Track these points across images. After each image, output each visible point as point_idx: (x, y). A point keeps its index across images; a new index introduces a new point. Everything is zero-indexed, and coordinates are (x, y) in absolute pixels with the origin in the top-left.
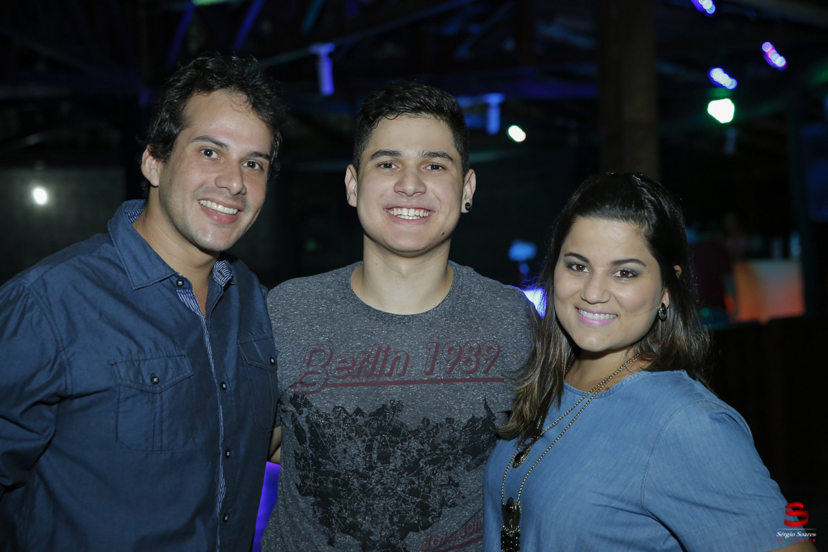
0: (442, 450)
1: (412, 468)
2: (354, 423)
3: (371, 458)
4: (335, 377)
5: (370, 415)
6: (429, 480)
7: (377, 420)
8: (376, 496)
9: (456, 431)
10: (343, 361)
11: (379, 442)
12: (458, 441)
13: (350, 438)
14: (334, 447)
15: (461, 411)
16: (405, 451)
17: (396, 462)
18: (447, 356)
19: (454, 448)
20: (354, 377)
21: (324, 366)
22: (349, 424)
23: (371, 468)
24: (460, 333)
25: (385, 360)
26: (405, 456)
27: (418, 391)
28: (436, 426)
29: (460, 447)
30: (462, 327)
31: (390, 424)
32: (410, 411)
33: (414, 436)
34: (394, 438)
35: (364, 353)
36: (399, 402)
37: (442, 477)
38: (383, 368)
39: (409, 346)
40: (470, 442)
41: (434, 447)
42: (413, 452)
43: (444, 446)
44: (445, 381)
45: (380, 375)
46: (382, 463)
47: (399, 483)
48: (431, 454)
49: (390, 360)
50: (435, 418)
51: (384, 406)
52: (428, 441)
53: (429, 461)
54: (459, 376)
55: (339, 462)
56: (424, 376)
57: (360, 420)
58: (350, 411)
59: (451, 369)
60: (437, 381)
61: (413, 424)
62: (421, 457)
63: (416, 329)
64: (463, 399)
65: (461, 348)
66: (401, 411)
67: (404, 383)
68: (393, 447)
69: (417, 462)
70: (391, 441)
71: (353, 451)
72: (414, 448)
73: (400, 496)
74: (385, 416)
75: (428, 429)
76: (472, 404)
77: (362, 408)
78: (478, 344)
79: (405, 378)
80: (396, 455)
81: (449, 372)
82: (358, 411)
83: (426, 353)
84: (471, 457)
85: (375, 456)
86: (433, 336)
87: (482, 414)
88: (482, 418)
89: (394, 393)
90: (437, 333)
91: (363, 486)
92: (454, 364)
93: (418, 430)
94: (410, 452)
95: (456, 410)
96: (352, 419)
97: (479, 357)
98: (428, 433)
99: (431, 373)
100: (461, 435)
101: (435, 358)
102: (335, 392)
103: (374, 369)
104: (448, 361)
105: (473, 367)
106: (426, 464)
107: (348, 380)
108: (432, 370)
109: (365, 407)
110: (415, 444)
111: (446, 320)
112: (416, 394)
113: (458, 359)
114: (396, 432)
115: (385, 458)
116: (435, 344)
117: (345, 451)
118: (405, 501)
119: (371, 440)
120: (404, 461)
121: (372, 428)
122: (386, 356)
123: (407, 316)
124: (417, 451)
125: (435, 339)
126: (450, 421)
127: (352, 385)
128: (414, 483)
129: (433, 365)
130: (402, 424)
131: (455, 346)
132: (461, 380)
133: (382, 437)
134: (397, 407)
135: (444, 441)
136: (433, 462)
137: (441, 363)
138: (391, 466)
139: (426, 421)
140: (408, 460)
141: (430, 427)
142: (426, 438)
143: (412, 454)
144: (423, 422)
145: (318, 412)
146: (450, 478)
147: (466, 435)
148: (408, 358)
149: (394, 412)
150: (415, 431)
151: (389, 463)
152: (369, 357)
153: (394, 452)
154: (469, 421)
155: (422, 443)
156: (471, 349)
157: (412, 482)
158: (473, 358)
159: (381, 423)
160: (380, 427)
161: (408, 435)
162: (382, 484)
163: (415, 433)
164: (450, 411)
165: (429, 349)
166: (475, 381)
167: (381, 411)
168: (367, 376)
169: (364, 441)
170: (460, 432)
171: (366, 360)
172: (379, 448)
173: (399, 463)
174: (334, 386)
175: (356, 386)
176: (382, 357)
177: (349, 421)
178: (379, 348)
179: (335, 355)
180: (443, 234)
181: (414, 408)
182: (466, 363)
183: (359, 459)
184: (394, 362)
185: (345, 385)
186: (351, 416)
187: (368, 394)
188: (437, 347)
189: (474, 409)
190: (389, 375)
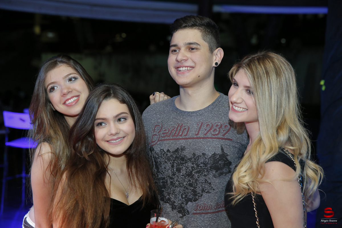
0: (201, 167)
1: (190, 175)
2: (167, 155)
3: (173, 170)
4: (162, 137)
5: (173, 152)
6: (197, 180)
7: (175, 154)
8: (176, 186)
9: (207, 159)
10: (165, 130)
11: (176, 164)
12: (207, 163)
13: (166, 162)
14: (161, 167)
15: (209, 150)
16: (187, 167)
17: (183, 172)
18: (205, 128)
19: (206, 166)
20: (168, 136)
21: (159, 132)
22: (165, 156)
23: (174, 175)
24: (213, 119)
25: (180, 130)
26: (186, 169)
27: (192, 142)
28: (198, 157)
29: (209, 166)
30: (215, 117)
31: (180, 156)
32: (188, 150)
33: (190, 161)
34: (182, 162)
35: (173, 127)
36: (184, 146)
37: (202, 179)
38: (179, 133)
39: (190, 124)
40: (213, 164)
41: (198, 166)
42: (190, 168)
43: (202, 165)
44: (203, 138)
45: (177, 136)
46: (178, 172)
47: (185, 181)
48: (197, 169)
49: (182, 129)
50: (198, 153)
51: (178, 148)
52: (195, 163)
53: (196, 172)
54: (210, 136)
55: (164, 173)
56: (195, 136)
57: (169, 154)
58: (165, 151)
59: (207, 133)
60: (200, 138)
61: (190, 156)
62: (193, 170)
63: (194, 117)
64: (210, 146)
65: (212, 125)
66: (184, 150)
67: (187, 139)
68: (181, 165)
69: (191, 172)
70: (181, 163)
71: (168, 168)
72: (190, 166)
73: (185, 187)
74: (178, 153)
75: (195, 158)
76: (215, 148)
77: (169, 149)
78: (221, 124)
79: (187, 137)
80: (183, 169)
81: (206, 134)
82: (168, 151)
83: (196, 126)
84: (215, 171)
85: (175, 169)
86: (200, 119)
87: (219, 152)
88: (219, 154)
89: (182, 143)
90: (203, 118)
91: (171, 182)
92: (209, 131)
93: (191, 158)
94: (188, 168)
95: (207, 150)
96: (166, 154)
97: (220, 129)
98: (195, 159)
99: (198, 134)
100: (209, 161)
101: (200, 128)
102: (161, 143)
103: (175, 133)
104: (206, 130)
105: (217, 133)
106: (195, 173)
107: (166, 138)
108: (198, 133)
109: (171, 149)
110: (190, 164)
111: (208, 113)
112: (191, 143)
113: (211, 129)
114: (183, 159)
115: (179, 170)
116: (201, 123)
117: (165, 168)
118: (187, 189)
119: (173, 163)
120: (186, 172)
121: (173, 158)
122: (181, 128)
123: (191, 112)
124: (191, 167)
125: (201, 121)
126: (204, 154)
127: (167, 140)
128: (191, 181)
129: (199, 131)
130: (185, 156)
131: (210, 124)
132: (210, 138)
133: (177, 161)
134: (183, 149)
135: (201, 163)
136: (198, 172)
137: (203, 130)
138: (181, 174)
139: (194, 154)
140: (188, 171)
141: (196, 157)
142: (194, 161)
143: (189, 169)
144: (193, 155)
145: (156, 153)
146: (206, 180)
147: (211, 161)
148: (189, 128)
149: (182, 151)
150: (190, 158)
151: (181, 172)
152: (174, 128)
153: (182, 168)
154: (212, 155)
155: (193, 164)
156: (217, 126)
157: (190, 181)
158: (218, 129)
159: (177, 156)
160: (176, 157)
161: (187, 160)
162: (178, 181)
163: (190, 159)
164: (204, 150)
165: (198, 125)
166: (217, 139)
167: (177, 151)
168: (173, 136)
169: (171, 163)
170: (208, 159)
171: (173, 130)
172: (176, 166)
173: (185, 172)
174: (161, 140)
175: (168, 140)
176: (179, 128)
177: (165, 155)
178: (179, 125)
179: (163, 128)
180: (199, 76)
181: (190, 149)
182: (214, 131)
183: (170, 171)
184: (183, 130)
185: (164, 140)
186: (166, 153)
187: (172, 143)
188: (202, 124)
189: (215, 150)
190: (181, 136)
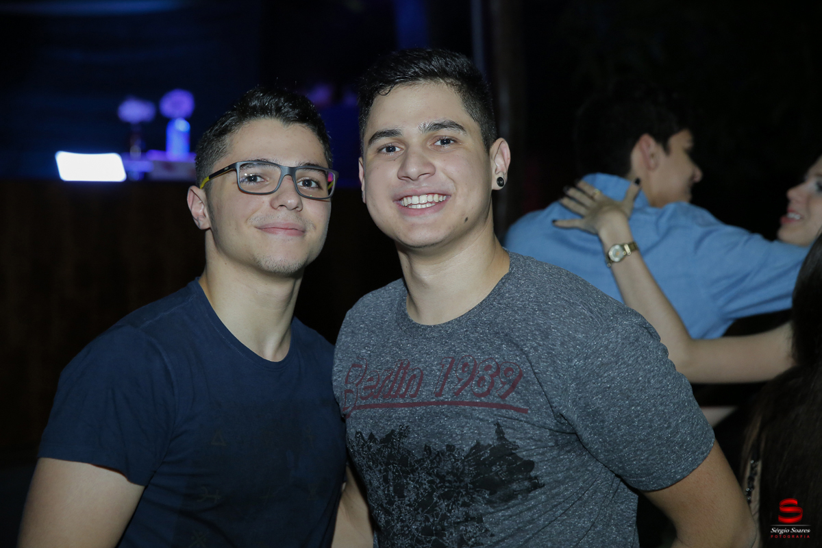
0: (449, 482)
1: (426, 503)
2: (370, 450)
3: (388, 491)
4: (361, 397)
5: (381, 442)
6: (444, 516)
7: (387, 447)
9: (458, 460)
10: (371, 379)
11: (393, 472)
12: (462, 472)
13: (370, 468)
15: (463, 437)
16: (417, 482)
18: (460, 374)
19: (461, 481)
20: (374, 397)
21: (357, 385)
22: (366, 451)
23: (391, 503)
24: (479, 347)
25: (403, 379)
26: (417, 488)
27: (424, 414)
28: (438, 455)
29: (467, 480)
31: (398, 452)
32: (415, 437)
33: (420, 466)
34: (404, 468)
35: (388, 370)
36: (407, 427)
37: (458, 513)
38: (400, 388)
39: (426, 362)
40: (478, 474)
41: (442, 479)
42: (425, 484)
43: (450, 478)
44: (450, 404)
45: (395, 396)
46: (398, 497)
47: (416, 520)
48: (441, 487)
49: (407, 378)
50: (437, 445)
51: (393, 431)
52: (433, 471)
53: (441, 494)
54: (468, 398)
56: (433, 398)
57: (374, 447)
58: (366, 438)
59: (460, 390)
60: (445, 404)
61: (419, 452)
62: (433, 491)
63: (435, 341)
64: (467, 423)
65: (475, 365)
66: (406, 437)
67: (414, 405)
68: (406, 478)
70: (403, 472)
71: (376, 483)
72: (425, 480)
73: (414, 535)
74: (392, 443)
75: (432, 458)
76: (478, 428)
77: (374, 432)
78: (497, 363)
79: (416, 400)
80: (409, 488)
81: (457, 394)
82: (372, 437)
83: (439, 370)
84: (488, 492)
85: (391, 488)
86: (449, 350)
87: (490, 439)
88: (490, 445)
89: (403, 416)
90: (454, 346)
92: (466, 384)
93: (423, 459)
94: (422, 484)
95: (457, 435)
96: (368, 446)
97: (494, 378)
98: (432, 462)
99: (439, 394)
100: (464, 466)
101: (446, 377)
102: (358, 415)
104: (460, 380)
105: (486, 389)
106: (439, 498)
107: (370, 401)
108: (442, 390)
109: (377, 433)
110: (423, 475)
111: (466, 331)
112: (422, 418)
113: (471, 379)
114: (404, 461)
115: (400, 491)
116: (450, 360)
117: (371, 483)
118: (418, 540)
119: (386, 470)
120: (417, 495)
121: (384, 457)
122: (405, 373)
124: (429, 482)
125: (452, 354)
126: (451, 448)
127: (371, 406)
128: (429, 521)
129: (443, 385)
130: (408, 452)
131: (470, 362)
132: (468, 404)
133: (394, 467)
134: (404, 433)
135: (448, 473)
136: (444, 496)
137: (452, 382)
138: (407, 501)
139: (428, 449)
140: (422, 494)
141: (434, 456)
142: (431, 468)
143: (424, 486)
146: (467, 515)
147: (470, 466)
148: (422, 374)
149: (400, 438)
150: (421, 459)
151: (404, 497)
152: (391, 374)
153: (407, 483)
154: (472, 449)
155: (429, 474)
156: (488, 368)
157: (426, 519)
158: (487, 378)
159: (391, 451)
160: (391, 456)
161: (415, 465)
162: (402, 521)
163: (421, 462)
164: (451, 436)
165: (443, 366)
166: (486, 406)
167: (388, 439)
168: (384, 397)
169: (380, 471)
170: (463, 462)
171: (389, 377)
172: (394, 479)
173: (413, 497)
174: (359, 407)
175: (373, 408)
176: (401, 375)
177: (366, 449)
178: (402, 364)
179: (368, 372)
180: (467, 219)
181: (418, 435)
182: (478, 384)
183: (380, 492)
184: (410, 381)
185: (365, 407)
186: (366, 442)
187: (381, 417)
188: (451, 364)
189: (479, 434)
190: (403, 396)
